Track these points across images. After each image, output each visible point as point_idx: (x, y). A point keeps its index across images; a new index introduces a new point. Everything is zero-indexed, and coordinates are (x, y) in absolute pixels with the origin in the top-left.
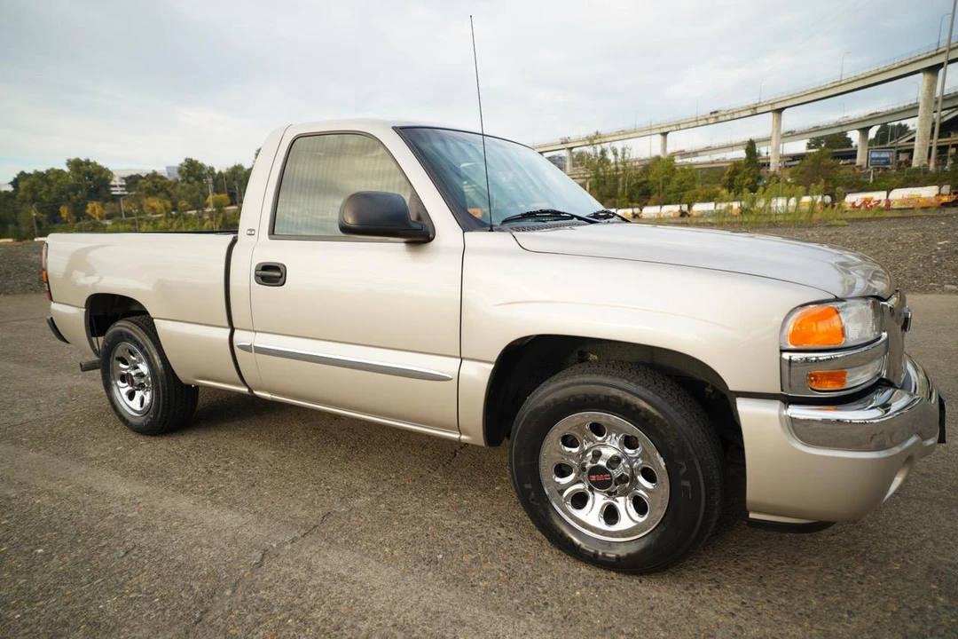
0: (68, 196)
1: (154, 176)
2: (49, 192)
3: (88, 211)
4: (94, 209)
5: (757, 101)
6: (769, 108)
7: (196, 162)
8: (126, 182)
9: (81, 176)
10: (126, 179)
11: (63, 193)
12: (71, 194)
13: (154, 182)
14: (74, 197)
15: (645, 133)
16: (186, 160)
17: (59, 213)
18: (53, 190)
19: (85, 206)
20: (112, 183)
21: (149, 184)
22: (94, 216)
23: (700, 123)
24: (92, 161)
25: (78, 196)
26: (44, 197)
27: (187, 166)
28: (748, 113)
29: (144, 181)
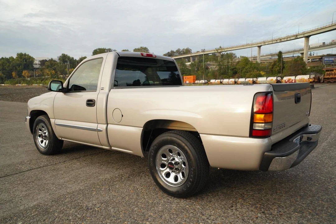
0: (16, 68)
1: (51, 60)
2: (9, 66)
3: (23, 74)
4: (25, 74)
5: (297, 33)
6: (302, 36)
7: (67, 55)
8: (41, 62)
9: (22, 60)
10: (41, 61)
11: (14, 67)
12: (17, 67)
13: (51, 63)
14: (18, 69)
15: (249, 47)
16: (62, 54)
17: (12, 75)
18: (11, 65)
19: (22, 72)
20: (34, 63)
21: (49, 64)
22: (25, 76)
23: (274, 42)
24: (27, 54)
25: (20, 68)
26: (7, 68)
27: (62, 57)
28: (294, 38)
29: (47, 62)
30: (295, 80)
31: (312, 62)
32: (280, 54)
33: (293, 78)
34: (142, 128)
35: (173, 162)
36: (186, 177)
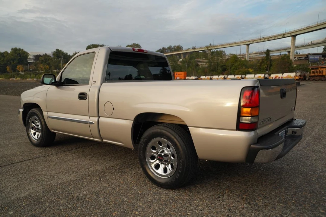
0: (10, 62)
1: (46, 55)
2: (3, 60)
3: (17, 69)
4: (19, 68)
5: (284, 32)
6: (289, 35)
7: (61, 51)
8: (35, 57)
9: (16, 54)
10: (35, 56)
11: (8, 61)
13: (45, 58)
14: (13, 63)
15: (238, 44)
16: (56, 50)
17: (6, 69)
18: (5, 60)
19: (16, 67)
20: (29, 58)
21: (43, 59)
22: (19, 71)
23: (262, 41)
24: (21, 49)
25: (14, 63)
26: (1, 62)
27: (57, 52)
28: (281, 37)
29: (42, 57)
30: (282, 77)
31: (298, 60)
32: (268, 52)
33: (280, 75)
34: (133, 121)
35: (163, 154)
36: (175, 169)
